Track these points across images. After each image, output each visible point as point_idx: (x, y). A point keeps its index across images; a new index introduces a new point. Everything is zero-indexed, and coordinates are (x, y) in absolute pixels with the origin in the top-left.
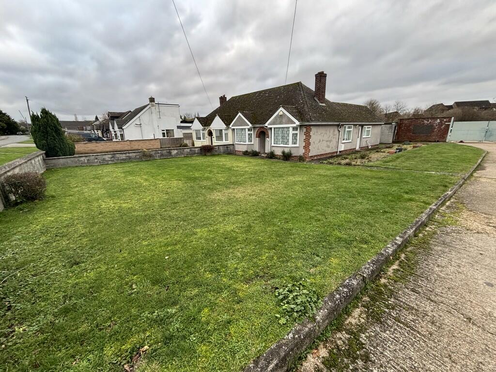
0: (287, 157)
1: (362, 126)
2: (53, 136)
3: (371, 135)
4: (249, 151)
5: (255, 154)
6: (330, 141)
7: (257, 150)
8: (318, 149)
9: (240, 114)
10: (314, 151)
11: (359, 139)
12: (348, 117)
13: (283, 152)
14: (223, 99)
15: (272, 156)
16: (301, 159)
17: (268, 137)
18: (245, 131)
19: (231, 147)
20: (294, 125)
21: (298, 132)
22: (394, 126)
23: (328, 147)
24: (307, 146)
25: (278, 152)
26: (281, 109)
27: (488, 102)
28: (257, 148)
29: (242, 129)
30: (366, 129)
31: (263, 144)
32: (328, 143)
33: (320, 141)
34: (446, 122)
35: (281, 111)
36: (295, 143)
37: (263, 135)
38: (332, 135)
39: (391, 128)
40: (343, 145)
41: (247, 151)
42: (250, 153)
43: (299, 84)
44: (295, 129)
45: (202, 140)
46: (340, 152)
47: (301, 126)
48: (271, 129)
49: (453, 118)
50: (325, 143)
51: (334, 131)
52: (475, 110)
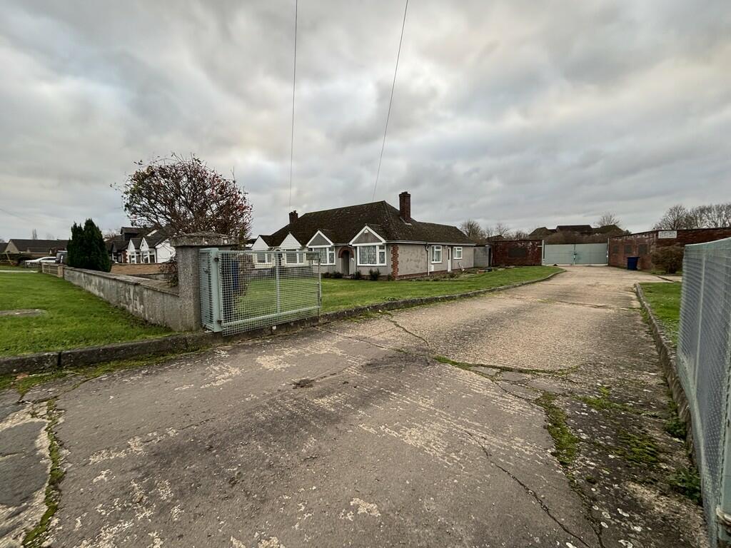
0: (375, 276)
1: (452, 247)
2: (97, 251)
3: (462, 257)
4: (331, 272)
5: (337, 276)
6: (419, 261)
7: (341, 272)
8: (407, 268)
9: (319, 232)
10: (402, 271)
11: (449, 261)
12: (436, 237)
13: (371, 272)
14: (293, 215)
15: (358, 276)
16: (390, 278)
17: (353, 257)
18: (326, 250)
19: (308, 270)
20: (381, 244)
21: (385, 251)
22: (488, 248)
23: (417, 267)
24: (395, 266)
25: (365, 272)
26: (366, 227)
27: (589, 226)
28: (340, 270)
29: (322, 248)
30: (457, 250)
31: (346, 264)
32: (417, 263)
33: (408, 260)
34: (538, 245)
35: (366, 229)
36: (383, 262)
37: (346, 254)
38: (419, 255)
39: (485, 250)
40: (433, 266)
41: (328, 274)
42: (331, 275)
43: (383, 203)
44: (381, 247)
45: (267, 263)
46: (430, 273)
47: (387, 245)
48: (356, 247)
49: (543, 241)
50: (413, 263)
51: (422, 251)
52: (576, 235)
